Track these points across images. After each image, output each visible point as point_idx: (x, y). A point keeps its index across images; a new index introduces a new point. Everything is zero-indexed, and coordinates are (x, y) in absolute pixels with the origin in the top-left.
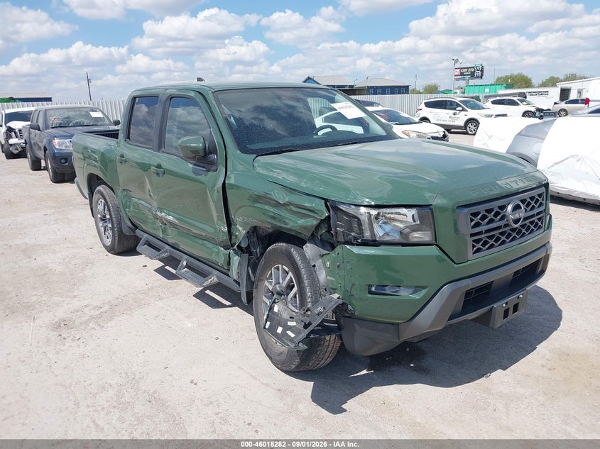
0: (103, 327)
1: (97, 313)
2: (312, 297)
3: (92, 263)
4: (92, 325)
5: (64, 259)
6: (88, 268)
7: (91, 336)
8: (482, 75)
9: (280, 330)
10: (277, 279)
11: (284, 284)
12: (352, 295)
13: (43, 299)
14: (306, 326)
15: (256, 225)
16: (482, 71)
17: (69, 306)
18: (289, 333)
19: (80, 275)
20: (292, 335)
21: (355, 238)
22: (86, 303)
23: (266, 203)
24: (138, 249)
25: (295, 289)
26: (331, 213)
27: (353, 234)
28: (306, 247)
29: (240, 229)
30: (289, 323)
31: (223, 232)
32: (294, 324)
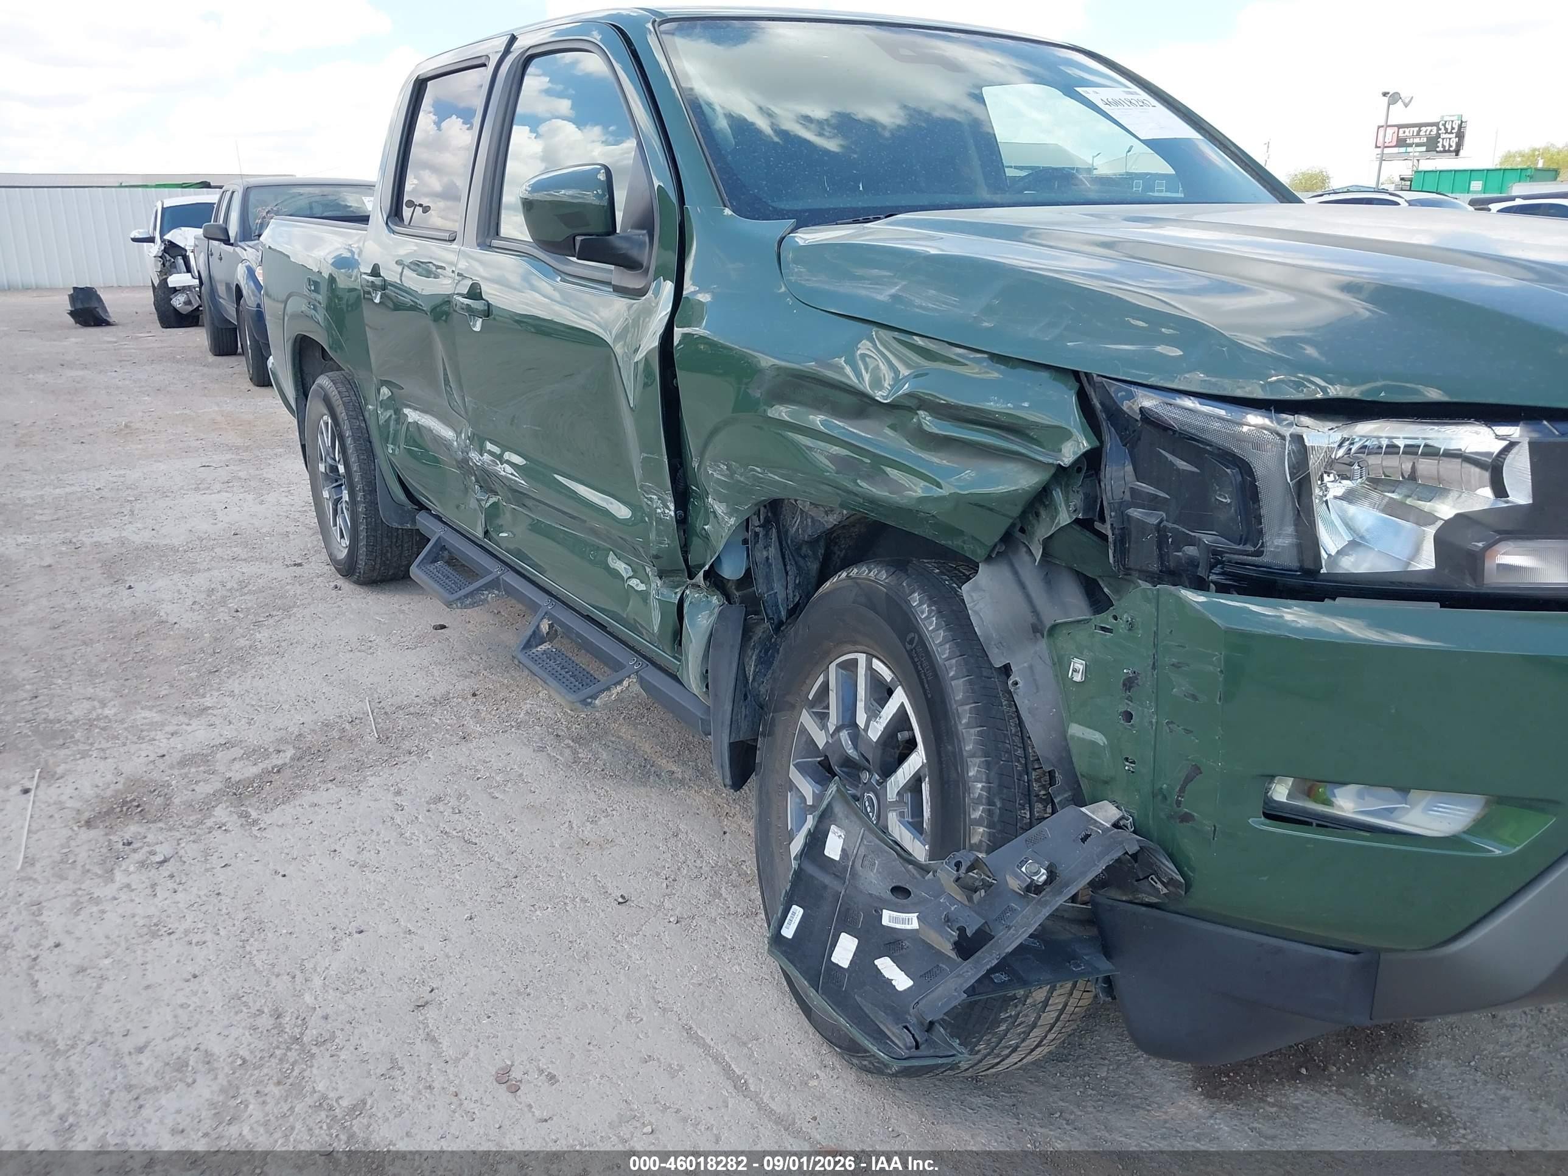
0: (255, 822)
1: (253, 771)
2: (990, 802)
3: (287, 609)
4: (221, 813)
5: (212, 591)
6: (271, 621)
7: (207, 854)
8: (1459, 146)
9: (844, 951)
10: (849, 709)
11: (875, 732)
12: (1186, 818)
13: (107, 712)
14: (967, 947)
15: (778, 494)
16: (1460, 135)
17: (173, 741)
18: (886, 966)
19: (243, 642)
20: (902, 981)
21: (1216, 557)
22: (229, 733)
23: (818, 404)
24: (414, 571)
25: (917, 760)
26: (1106, 438)
27: (1207, 539)
28: (976, 588)
29: (720, 508)
30: (888, 918)
31: (660, 521)
32: (910, 922)
